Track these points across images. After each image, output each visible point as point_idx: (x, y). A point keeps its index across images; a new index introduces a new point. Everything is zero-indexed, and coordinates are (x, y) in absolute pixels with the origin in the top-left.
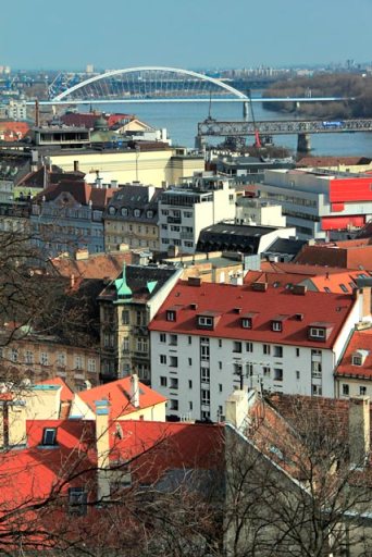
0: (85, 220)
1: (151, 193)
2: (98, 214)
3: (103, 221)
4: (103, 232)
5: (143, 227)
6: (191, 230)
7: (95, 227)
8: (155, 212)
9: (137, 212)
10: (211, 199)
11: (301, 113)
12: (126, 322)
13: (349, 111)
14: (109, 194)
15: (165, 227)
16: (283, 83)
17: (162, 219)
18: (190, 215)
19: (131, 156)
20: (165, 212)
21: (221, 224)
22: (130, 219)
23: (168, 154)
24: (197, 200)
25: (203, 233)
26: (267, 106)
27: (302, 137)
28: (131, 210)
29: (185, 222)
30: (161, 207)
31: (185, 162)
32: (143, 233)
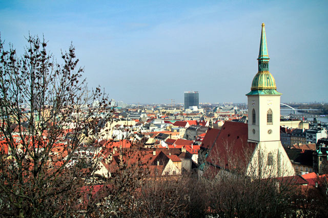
0: (285, 136)
1: (304, 130)
2: (289, 135)
3: (290, 137)
4: (290, 139)
5: (302, 139)
6: (315, 139)
7: (288, 138)
8: (305, 135)
9: (300, 135)
10: (320, 132)
11: (309, 113)
12: (321, 160)
13: (323, 113)
14: (291, 131)
15: (308, 139)
16: (303, 106)
17: (307, 137)
18: (316, 136)
19: (290, 122)
20: (308, 135)
21: (323, 138)
22: (298, 137)
23: (299, 122)
24: (317, 132)
25: (319, 140)
26: (299, 111)
27: (315, 119)
28: (298, 134)
29: (314, 137)
30: (307, 134)
31: (304, 124)
32: (301, 140)
